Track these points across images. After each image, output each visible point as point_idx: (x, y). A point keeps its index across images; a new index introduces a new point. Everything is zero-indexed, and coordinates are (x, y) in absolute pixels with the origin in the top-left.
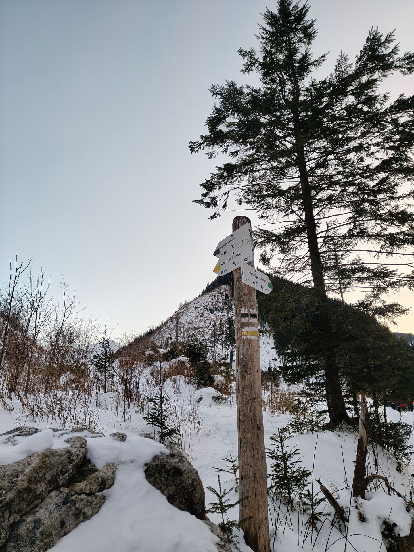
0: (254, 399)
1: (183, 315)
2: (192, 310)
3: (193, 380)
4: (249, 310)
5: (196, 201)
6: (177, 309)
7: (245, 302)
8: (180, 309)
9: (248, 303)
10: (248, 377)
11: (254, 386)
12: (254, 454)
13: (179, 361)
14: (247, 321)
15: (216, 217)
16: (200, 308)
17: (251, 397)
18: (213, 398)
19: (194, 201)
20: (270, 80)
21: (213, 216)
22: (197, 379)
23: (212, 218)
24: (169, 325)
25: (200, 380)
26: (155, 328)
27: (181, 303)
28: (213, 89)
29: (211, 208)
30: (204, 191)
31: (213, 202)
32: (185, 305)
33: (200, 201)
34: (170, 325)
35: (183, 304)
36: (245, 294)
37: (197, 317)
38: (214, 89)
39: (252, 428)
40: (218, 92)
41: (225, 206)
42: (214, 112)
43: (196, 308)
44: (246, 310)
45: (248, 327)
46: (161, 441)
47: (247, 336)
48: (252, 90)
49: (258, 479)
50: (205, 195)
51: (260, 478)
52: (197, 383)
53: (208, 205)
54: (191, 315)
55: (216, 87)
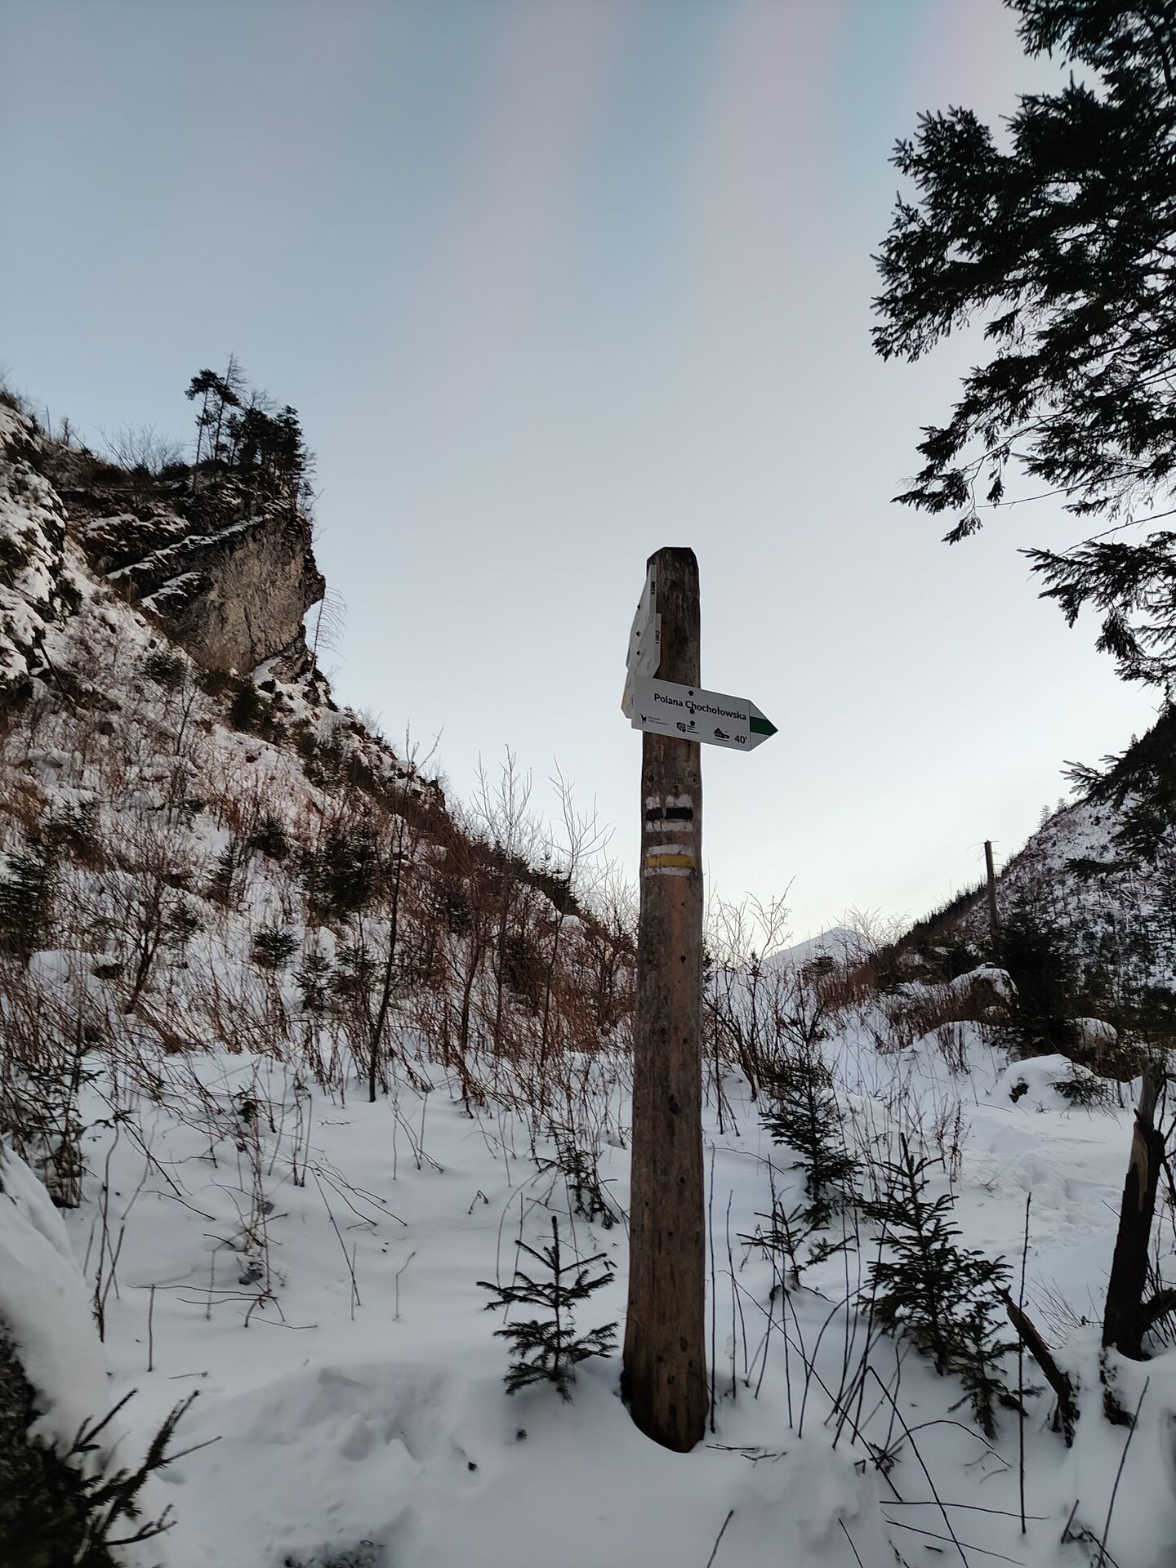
0: (663, 1031)
1: (1054, 844)
2: (1087, 828)
3: (1008, 1033)
4: (663, 801)
5: (903, 499)
6: (1034, 829)
7: (656, 778)
8: (1045, 827)
9: (664, 781)
10: (654, 974)
11: (666, 998)
12: (655, 1172)
13: (975, 979)
14: (658, 830)
15: (966, 533)
16: (1113, 820)
17: (658, 1027)
18: (1059, 1087)
19: (895, 500)
20: (1109, 47)
21: (957, 531)
22: (1019, 1031)
23: (954, 536)
24: (1013, 878)
25: (1028, 1035)
26: (973, 889)
27: (1046, 809)
28: (902, 154)
29: (948, 508)
30: (924, 463)
31: (956, 489)
32: (1060, 812)
33: (917, 496)
34: (1018, 877)
35: (1053, 810)
36: (656, 758)
37: (1104, 848)
38: (906, 151)
39: (654, 1108)
40: (920, 156)
41: (996, 492)
42: (898, 220)
43: (1098, 819)
44: (658, 799)
45: (660, 844)
46: (812, 1190)
47: (654, 868)
48: (1045, 104)
49: (665, 1236)
50: (927, 474)
51: (670, 1234)
52: (1019, 1044)
53: (937, 502)
54: (1084, 842)
55: (911, 144)
